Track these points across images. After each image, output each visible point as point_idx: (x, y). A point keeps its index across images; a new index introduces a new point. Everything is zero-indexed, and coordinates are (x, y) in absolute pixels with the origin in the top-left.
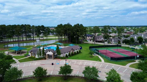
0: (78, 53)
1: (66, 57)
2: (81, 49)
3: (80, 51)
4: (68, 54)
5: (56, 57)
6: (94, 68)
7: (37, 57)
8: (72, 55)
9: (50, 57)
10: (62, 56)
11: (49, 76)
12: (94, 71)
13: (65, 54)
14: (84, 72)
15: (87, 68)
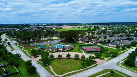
0: (73, 49)
1: (68, 51)
2: (75, 47)
3: (74, 48)
4: (68, 50)
5: (63, 51)
6: (78, 55)
7: (54, 51)
8: (70, 50)
9: (60, 51)
10: (65, 50)
11: (62, 58)
12: (78, 56)
13: (67, 50)
14: (75, 56)
15: (76, 55)
